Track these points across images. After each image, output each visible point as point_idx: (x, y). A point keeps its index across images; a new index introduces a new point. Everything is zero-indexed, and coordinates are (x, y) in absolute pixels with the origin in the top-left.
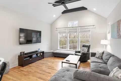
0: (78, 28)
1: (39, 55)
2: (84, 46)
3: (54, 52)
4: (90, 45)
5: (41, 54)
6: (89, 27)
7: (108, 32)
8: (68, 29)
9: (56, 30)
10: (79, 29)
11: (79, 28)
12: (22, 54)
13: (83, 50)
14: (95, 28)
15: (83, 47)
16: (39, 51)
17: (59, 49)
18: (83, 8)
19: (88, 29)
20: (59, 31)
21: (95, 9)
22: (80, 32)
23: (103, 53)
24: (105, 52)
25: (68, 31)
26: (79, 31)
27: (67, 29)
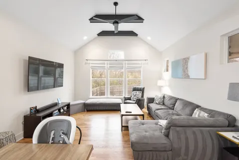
0: (124, 62)
1: (62, 111)
2: (135, 89)
3: (87, 102)
4: (144, 88)
5: (65, 108)
6: (140, 62)
7: (163, 70)
8: (109, 62)
9: (86, 64)
10: (125, 64)
11: (127, 62)
12: (33, 111)
13: (135, 95)
14: (148, 63)
15: (133, 91)
16: (60, 102)
17: (91, 96)
18: (131, 34)
19: (139, 64)
20: (91, 65)
21: (149, 38)
22: (128, 68)
23: (164, 97)
24: (165, 96)
25: (109, 66)
26: (125, 66)
27: (106, 62)
